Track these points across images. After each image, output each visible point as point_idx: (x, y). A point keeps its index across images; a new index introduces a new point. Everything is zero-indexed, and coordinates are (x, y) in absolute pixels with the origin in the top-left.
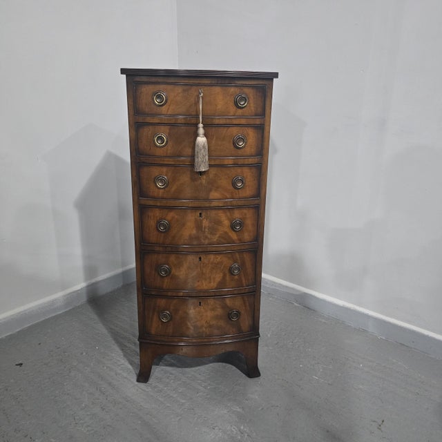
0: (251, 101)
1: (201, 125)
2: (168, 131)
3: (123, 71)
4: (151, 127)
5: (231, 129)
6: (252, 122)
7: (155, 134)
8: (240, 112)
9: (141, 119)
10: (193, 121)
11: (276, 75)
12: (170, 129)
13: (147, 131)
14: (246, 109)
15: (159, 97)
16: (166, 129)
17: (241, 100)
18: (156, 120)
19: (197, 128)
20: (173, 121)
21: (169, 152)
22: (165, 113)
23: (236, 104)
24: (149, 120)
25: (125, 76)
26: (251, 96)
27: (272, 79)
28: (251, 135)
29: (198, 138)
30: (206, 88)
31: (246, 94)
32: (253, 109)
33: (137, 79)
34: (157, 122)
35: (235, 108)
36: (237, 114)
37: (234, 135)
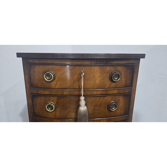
0: (123, 76)
1: (82, 98)
2: (56, 100)
3: (19, 55)
4: (43, 98)
5: (106, 98)
6: (122, 92)
7: (46, 103)
8: (113, 85)
9: (35, 92)
10: (76, 93)
11: (143, 56)
12: (58, 99)
13: (40, 100)
14: (118, 82)
15: (48, 75)
16: (55, 99)
17: (116, 76)
18: (47, 92)
19: (79, 100)
20: (60, 93)
21: (57, 115)
22: (54, 87)
23: (111, 79)
24: (41, 92)
25: (21, 58)
26: (123, 73)
27: (139, 59)
28: (121, 100)
29: (80, 107)
30: (86, 68)
31: (119, 72)
32: (123, 82)
33: (31, 61)
34: (48, 93)
35: (110, 82)
36: (111, 86)
37: (109, 102)
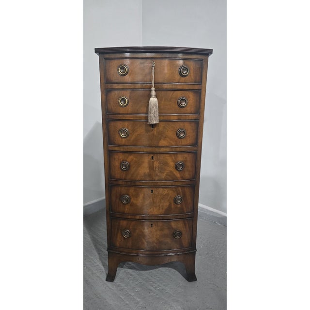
1: (153, 88)
2: (129, 94)
3: (97, 50)
4: (116, 92)
5: (176, 92)
6: (191, 87)
7: (119, 97)
8: (183, 79)
9: (109, 86)
10: (148, 86)
11: (211, 51)
13: (113, 95)
14: (187, 77)
17: (184, 70)
19: (151, 91)
20: (132, 87)
21: (129, 110)
22: (127, 81)
23: (180, 73)
24: (115, 86)
26: (192, 67)
28: (191, 97)
29: (151, 98)
31: (188, 66)
32: (193, 77)
33: (107, 56)
34: (121, 87)
35: (179, 76)
36: (181, 81)
37: (178, 97)
